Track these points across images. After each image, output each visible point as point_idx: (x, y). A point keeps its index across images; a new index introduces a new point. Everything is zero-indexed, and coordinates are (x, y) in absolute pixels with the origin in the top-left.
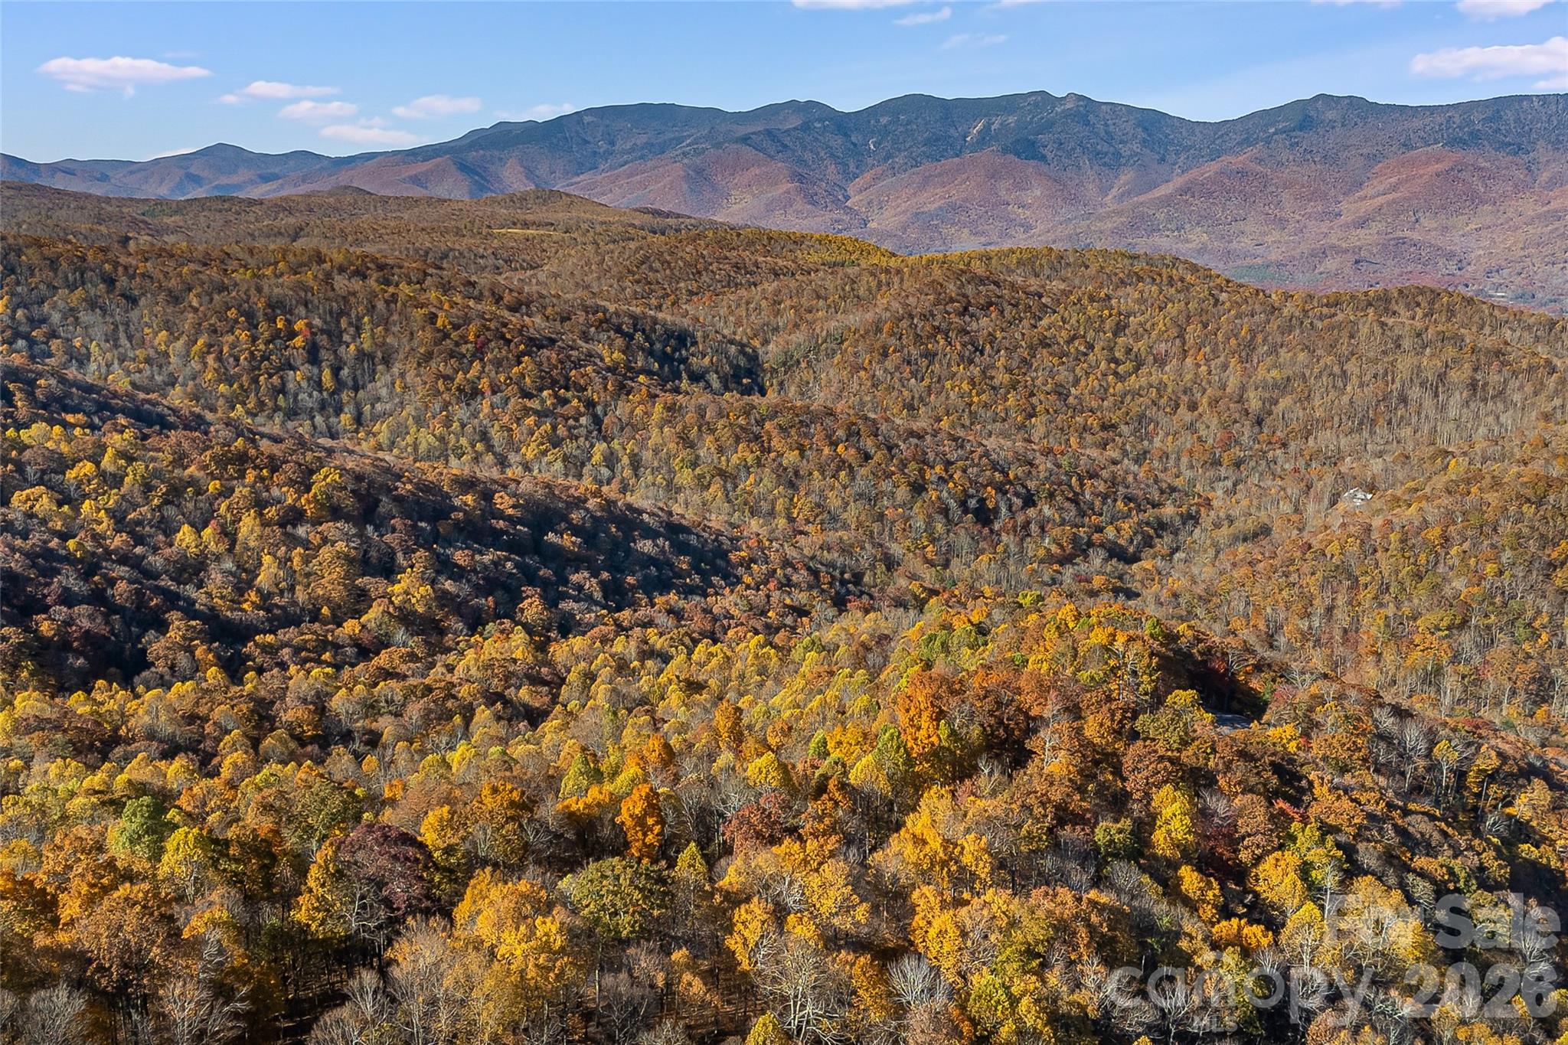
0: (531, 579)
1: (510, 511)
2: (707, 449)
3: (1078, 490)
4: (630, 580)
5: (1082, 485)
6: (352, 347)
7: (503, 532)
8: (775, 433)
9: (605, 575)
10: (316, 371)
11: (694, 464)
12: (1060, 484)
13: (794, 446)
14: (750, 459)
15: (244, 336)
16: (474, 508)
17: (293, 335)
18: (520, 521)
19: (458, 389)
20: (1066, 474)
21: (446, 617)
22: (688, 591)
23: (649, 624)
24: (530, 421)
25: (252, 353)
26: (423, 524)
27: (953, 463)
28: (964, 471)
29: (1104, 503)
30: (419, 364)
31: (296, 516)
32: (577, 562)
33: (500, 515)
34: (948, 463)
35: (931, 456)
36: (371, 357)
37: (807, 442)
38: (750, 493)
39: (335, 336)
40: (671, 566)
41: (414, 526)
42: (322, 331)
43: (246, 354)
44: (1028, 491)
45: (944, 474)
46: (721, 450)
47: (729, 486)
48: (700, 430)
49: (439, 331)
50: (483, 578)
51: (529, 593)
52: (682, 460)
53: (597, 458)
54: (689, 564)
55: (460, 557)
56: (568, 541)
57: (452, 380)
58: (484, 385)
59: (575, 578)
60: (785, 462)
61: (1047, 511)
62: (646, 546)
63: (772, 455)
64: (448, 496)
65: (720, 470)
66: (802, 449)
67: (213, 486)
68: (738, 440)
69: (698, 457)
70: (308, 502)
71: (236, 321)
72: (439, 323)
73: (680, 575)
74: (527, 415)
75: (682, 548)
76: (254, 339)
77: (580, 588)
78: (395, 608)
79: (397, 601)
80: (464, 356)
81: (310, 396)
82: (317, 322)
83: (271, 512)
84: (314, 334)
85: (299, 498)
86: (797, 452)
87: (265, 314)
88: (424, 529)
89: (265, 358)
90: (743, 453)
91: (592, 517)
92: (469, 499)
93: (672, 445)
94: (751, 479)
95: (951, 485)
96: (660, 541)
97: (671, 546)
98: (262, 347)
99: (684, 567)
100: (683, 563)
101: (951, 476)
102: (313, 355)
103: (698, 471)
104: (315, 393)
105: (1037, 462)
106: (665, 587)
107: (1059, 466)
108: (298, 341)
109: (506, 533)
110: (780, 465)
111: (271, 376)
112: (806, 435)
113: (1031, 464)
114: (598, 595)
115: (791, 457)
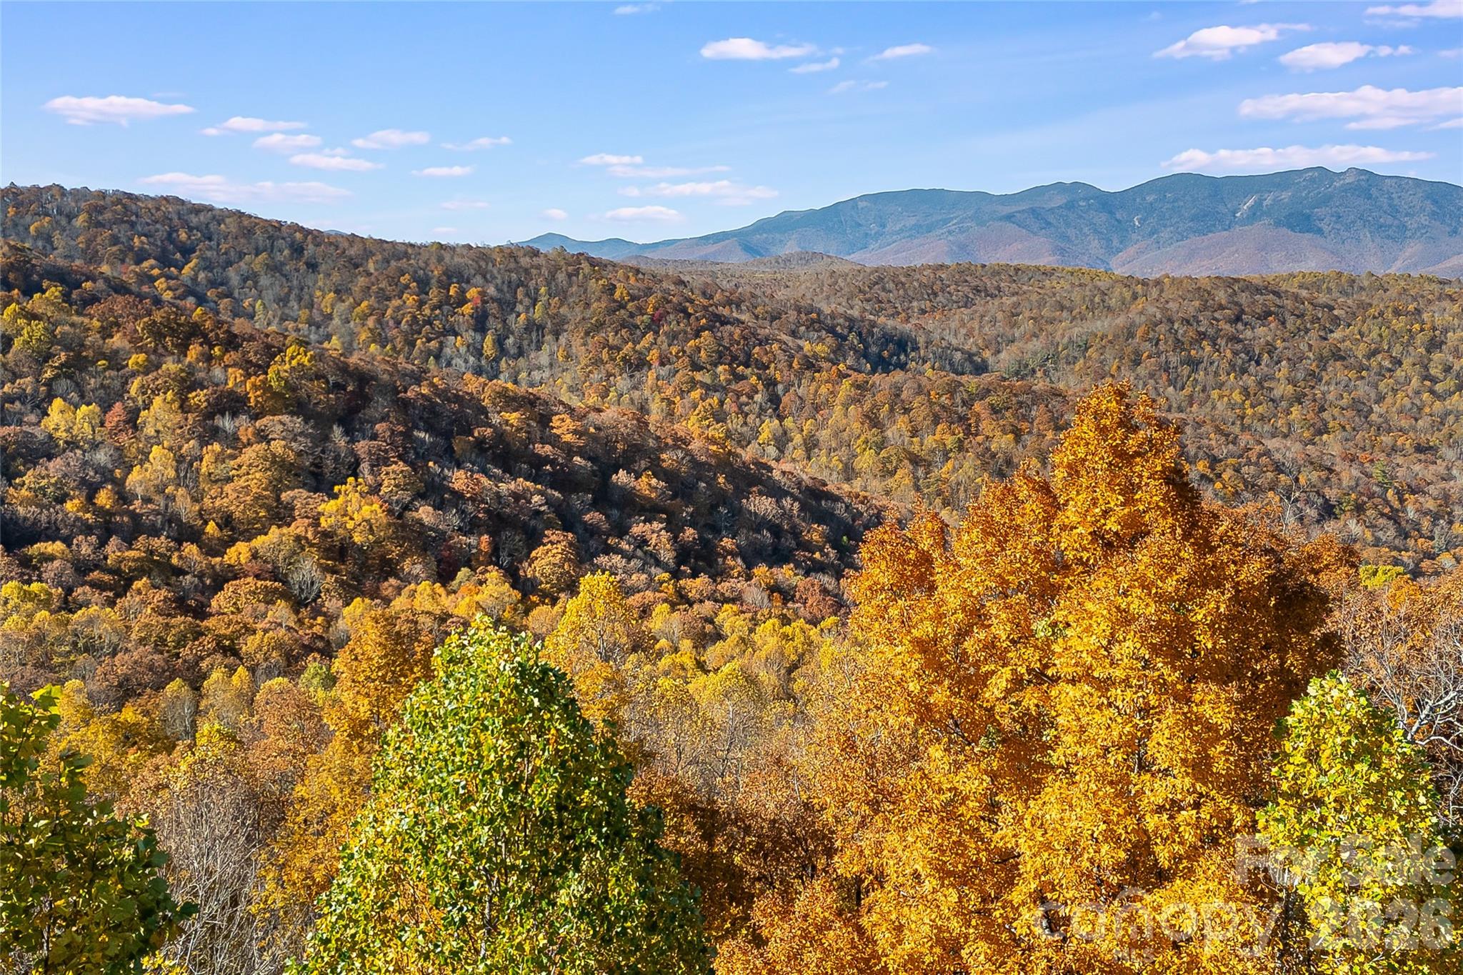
0: (568, 522)
1: (568, 438)
2: (897, 429)
3: (1396, 505)
4: (727, 543)
5: (1402, 501)
6: (523, 316)
7: (546, 460)
8: (985, 414)
9: (689, 533)
10: (478, 337)
11: (881, 446)
12: (1371, 496)
13: (1009, 428)
14: (950, 441)
15: (410, 299)
16: (519, 430)
17: (462, 301)
18: (581, 452)
19: (624, 359)
20: (1380, 484)
21: (403, 556)
22: (813, 568)
23: (736, 599)
24: (696, 394)
25: (414, 317)
26: (422, 435)
27: (1221, 461)
28: (1237, 470)
29: (1434, 524)
30: (587, 334)
31: (233, 404)
32: (650, 511)
33: (555, 441)
34: (1214, 461)
35: (1192, 450)
36: (541, 328)
37: (1025, 425)
38: (946, 481)
39: (508, 306)
40: (795, 533)
41: (407, 435)
42: (493, 300)
43: (408, 317)
44: (1327, 501)
45: (1208, 472)
46: (914, 432)
47: (921, 472)
48: (892, 410)
49: (615, 301)
50: (487, 511)
51: (554, 538)
52: (866, 442)
53: (765, 436)
54: (822, 535)
55: (459, 480)
56: (647, 485)
57: (619, 349)
58: (653, 355)
59: (637, 529)
60: (993, 447)
61: (1354, 527)
62: (762, 505)
63: (980, 439)
64: (484, 411)
65: (910, 453)
66: (1018, 434)
67: (136, 359)
68: (936, 420)
69: (885, 439)
70: (255, 387)
71: (407, 287)
72: (617, 295)
73: (808, 547)
74: (693, 388)
75: (822, 517)
76: (421, 304)
77: (642, 542)
78: (316, 533)
79: (324, 523)
80: (637, 327)
81: (466, 361)
82: (491, 290)
83: (199, 398)
84: (485, 302)
85: (244, 382)
86: (1011, 436)
87: (439, 281)
88: (423, 441)
89: (429, 322)
90: (944, 436)
91: (693, 461)
92: (514, 417)
93: (856, 425)
94: (949, 465)
95: (1218, 485)
96: (787, 502)
97: (801, 509)
98: (427, 312)
99: (816, 537)
100: (816, 533)
101: (1219, 476)
102: (480, 324)
103: (883, 454)
104: (472, 359)
105: (1337, 468)
106: (777, 557)
107: (1369, 476)
108: (467, 309)
109: (553, 462)
110: (988, 449)
111: (429, 340)
112: (1024, 418)
113: (1330, 470)
114: (667, 555)
115: (1002, 443)
